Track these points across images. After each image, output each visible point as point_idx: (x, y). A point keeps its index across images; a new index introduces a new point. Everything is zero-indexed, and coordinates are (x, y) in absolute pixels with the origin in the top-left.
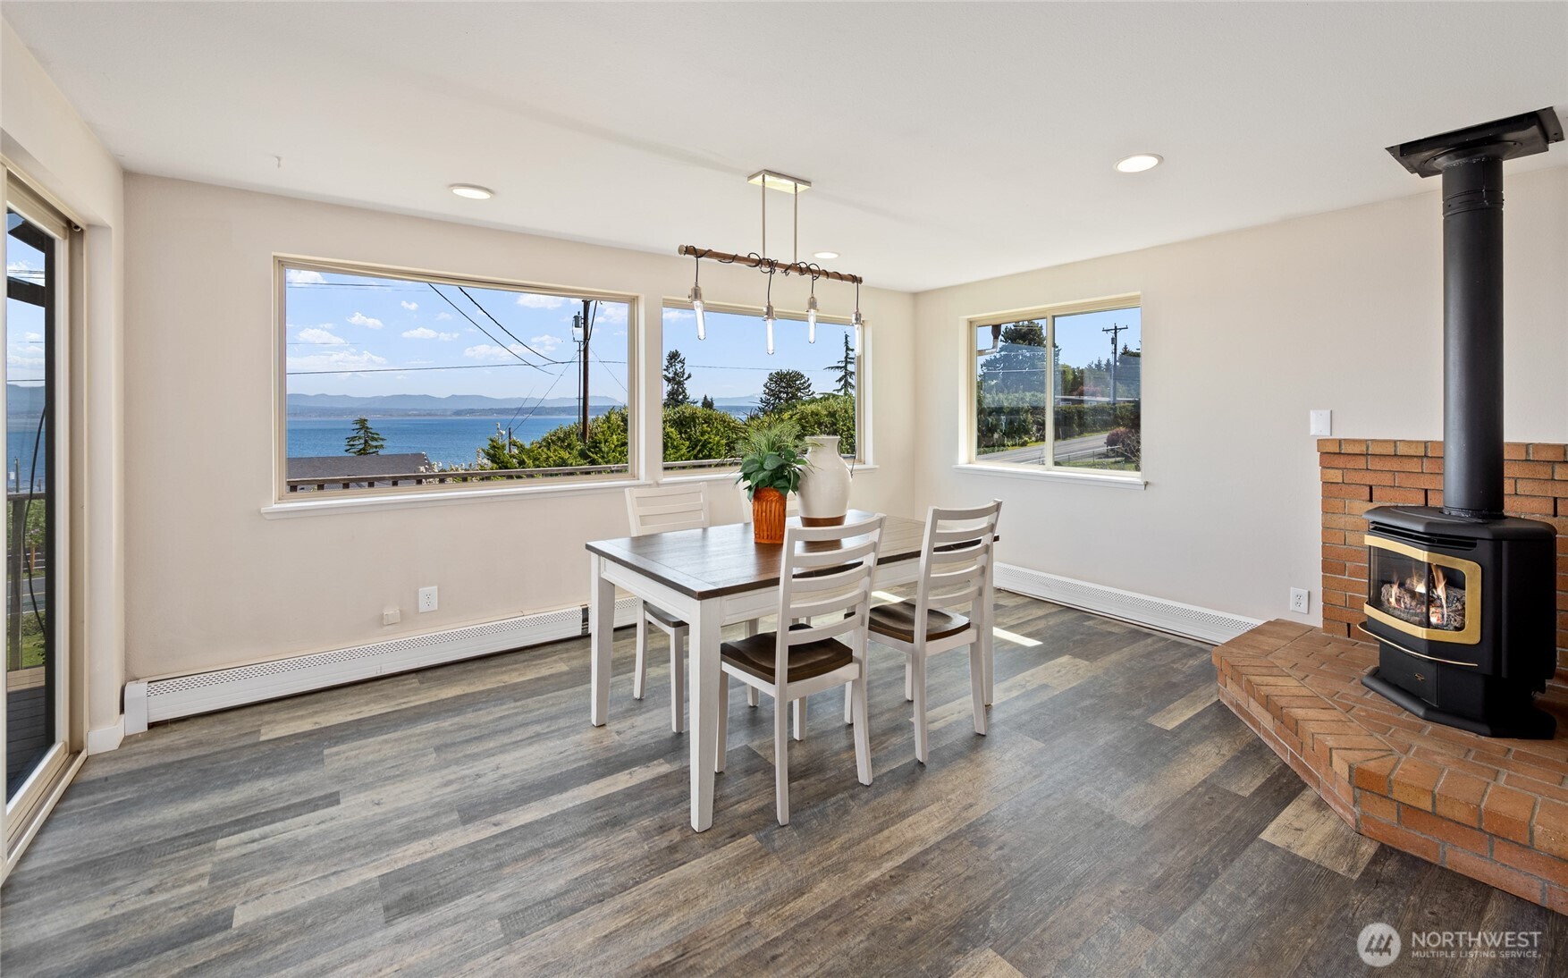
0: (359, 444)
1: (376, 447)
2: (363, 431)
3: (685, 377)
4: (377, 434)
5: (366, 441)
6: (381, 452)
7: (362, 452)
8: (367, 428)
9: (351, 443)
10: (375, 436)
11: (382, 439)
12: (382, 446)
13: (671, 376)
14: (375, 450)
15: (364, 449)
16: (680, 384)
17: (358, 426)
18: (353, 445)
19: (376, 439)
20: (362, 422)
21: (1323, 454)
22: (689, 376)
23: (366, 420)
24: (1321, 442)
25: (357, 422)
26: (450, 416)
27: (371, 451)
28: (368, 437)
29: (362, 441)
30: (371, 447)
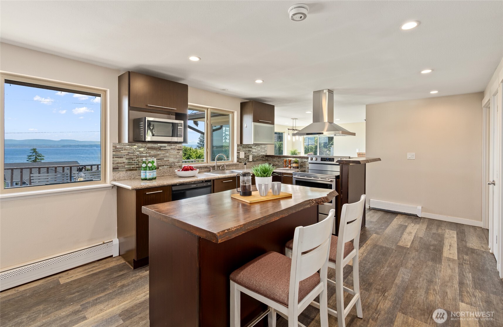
0: (33, 158)
1: (41, 159)
2: (35, 153)
4: (41, 154)
5: (36, 158)
6: (43, 161)
7: (35, 161)
8: (37, 152)
9: (29, 157)
10: (40, 155)
11: (43, 156)
12: (43, 159)
14: (40, 160)
15: (35, 160)
17: (32, 151)
18: (30, 159)
19: (40, 156)
20: (34, 150)
21: (358, 154)
23: (36, 149)
24: (358, 153)
25: (32, 150)
26: (60, 147)
27: (39, 161)
28: (37, 155)
29: (34, 157)
30: (39, 159)
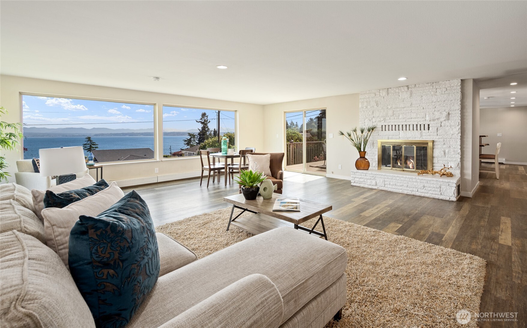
1: (96, 147)
2: (89, 142)
3: (208, 122)
5: (90, 146)
6: (97, 149)
8: (91, 140)
9: (85, 146)
10: (94, 143)
11: (97, 145)
12: (97, 147)
13: (203, 121)
14: (95, 148)
15: (90, 148)
16: (206, 124)
17: (87, 140)
18: (86, 147)
19: (95, 145)
20: (89, 139)
22: (209, 122)
23: (90, 138)
25: (87, 138)
27: (93, 149)
28: (92, 144)
29: (89, 145)
30: (93, 147)
